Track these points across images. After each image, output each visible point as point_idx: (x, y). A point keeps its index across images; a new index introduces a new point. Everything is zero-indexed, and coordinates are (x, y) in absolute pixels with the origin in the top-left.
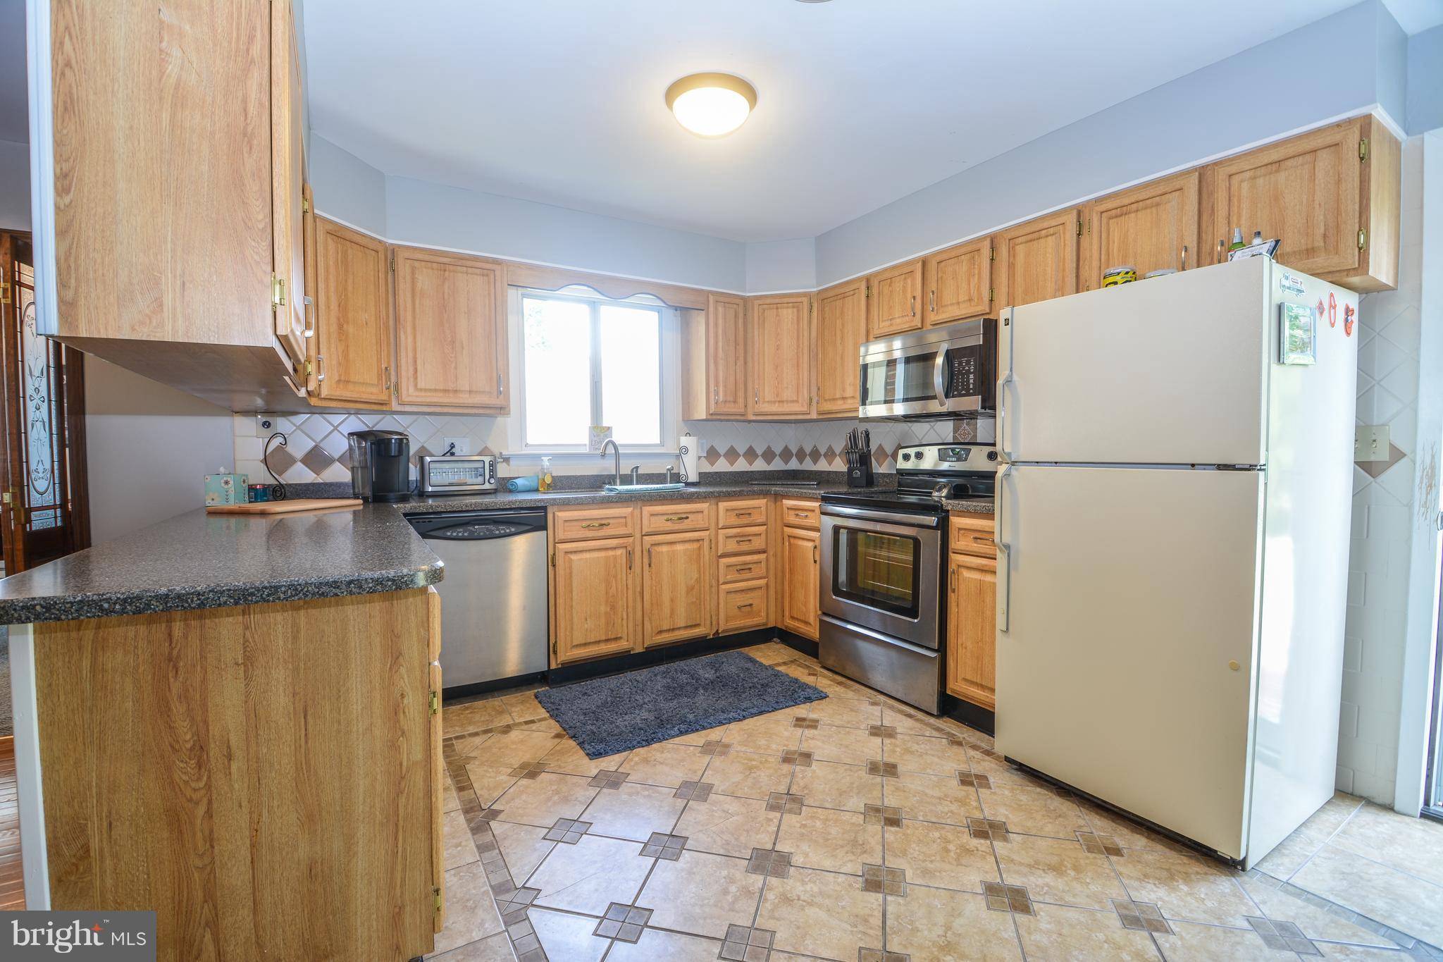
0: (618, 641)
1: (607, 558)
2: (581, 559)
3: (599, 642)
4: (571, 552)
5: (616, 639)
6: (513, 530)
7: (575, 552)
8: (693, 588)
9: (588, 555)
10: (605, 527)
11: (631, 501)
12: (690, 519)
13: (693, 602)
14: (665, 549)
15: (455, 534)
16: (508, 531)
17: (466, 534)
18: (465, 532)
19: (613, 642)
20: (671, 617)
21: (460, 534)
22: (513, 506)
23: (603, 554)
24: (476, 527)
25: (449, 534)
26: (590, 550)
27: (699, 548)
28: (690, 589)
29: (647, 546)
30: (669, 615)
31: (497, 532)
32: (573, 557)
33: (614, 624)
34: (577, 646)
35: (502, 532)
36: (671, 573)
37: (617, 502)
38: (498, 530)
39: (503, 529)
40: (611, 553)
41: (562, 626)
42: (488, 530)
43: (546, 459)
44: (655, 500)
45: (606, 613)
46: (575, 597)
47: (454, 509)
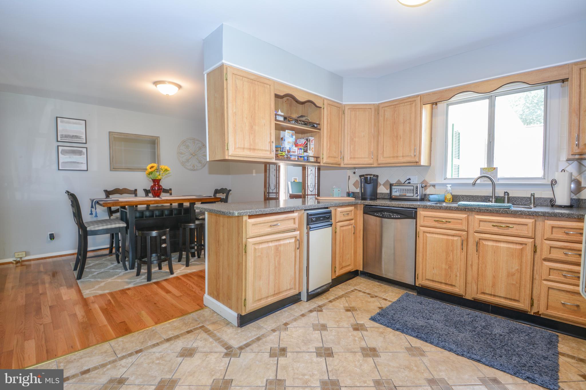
0: (453, 287)
1: (447, 240)
2: (432, 237)
3: (441, 283)
4: (427, 232)
5: (452, 285)
6: (399, 216)
7: (429, 233)
8: (513, 275)
9: (436, 236)
10: (448, 223)
11: (465, 211)
12: (514, 228)
13: (513, 284)
14: (490, 243)
15: (377, 215)
16: (397, 217)
17: (381, 215)
18: (381, 214)
19: (450, 286)
20: (492, 287)
21: (379, 215)
22: (400, 206)
23: (445, 237)
24: (385, 213)
25: (375, 214)
26: (438, 234)
27: (522, 250)
28: (510, 275)
29: (477, 240)
30: (491, 285)
31: (393, 216)
32: (428, 235)
33: (450, 276)
34: (428, 280)
35: (395, 217)
36: (494, 259)
37: (455, 210)
38: (393, 215)
39: (395, 216)
40: (450, 238)
41: (421, 267)
42: (389, 214)
43: (449, 186)
44: (483, 212)
45: (445, 269)
46: (428, 255)
47: (377, 205)
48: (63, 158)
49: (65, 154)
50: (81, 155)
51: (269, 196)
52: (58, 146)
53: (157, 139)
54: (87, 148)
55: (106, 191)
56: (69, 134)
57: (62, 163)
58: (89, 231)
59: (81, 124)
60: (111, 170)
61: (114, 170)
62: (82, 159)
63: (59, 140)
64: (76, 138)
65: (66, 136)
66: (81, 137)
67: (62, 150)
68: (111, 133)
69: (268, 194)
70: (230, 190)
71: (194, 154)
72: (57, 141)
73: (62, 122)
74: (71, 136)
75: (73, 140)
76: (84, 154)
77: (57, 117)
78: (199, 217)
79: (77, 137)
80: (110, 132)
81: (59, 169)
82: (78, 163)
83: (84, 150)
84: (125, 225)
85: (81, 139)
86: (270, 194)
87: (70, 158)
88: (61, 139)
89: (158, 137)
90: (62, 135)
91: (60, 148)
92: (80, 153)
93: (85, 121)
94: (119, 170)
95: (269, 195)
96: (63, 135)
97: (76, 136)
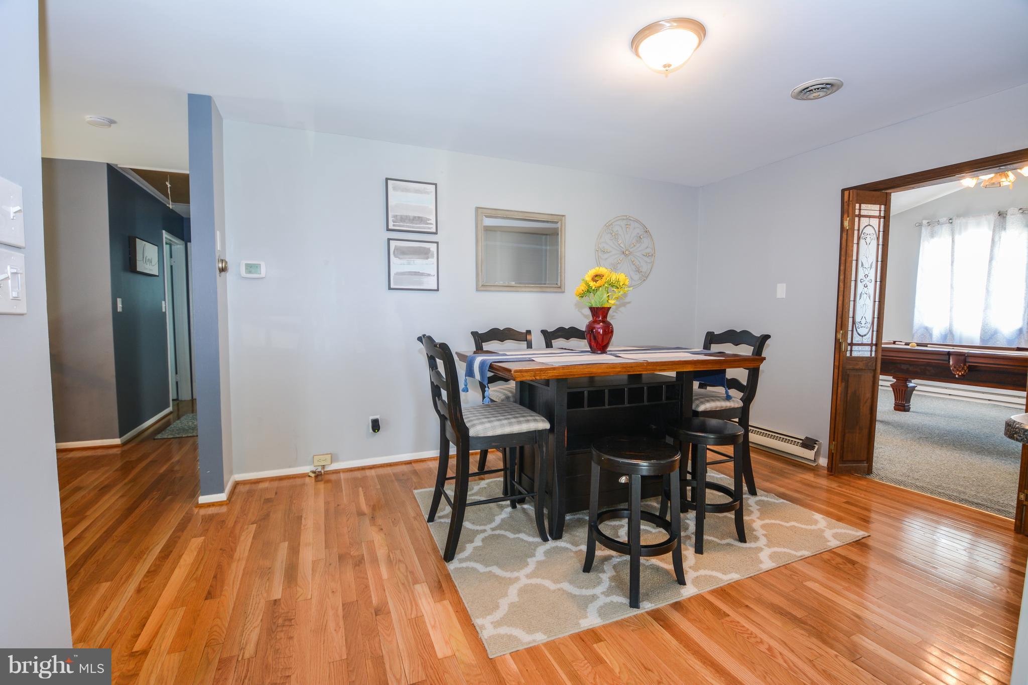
48: (399, 265)
49: (401, 257)
50: (427, 258)
51: (851, 354)
52: (389, 240)
53: (561, 220)
54: (437, 243)
55: (474, 334)
56: (407, 215)
57: (395, 274)
58: (473, 437)
59: (427, 193)
60: (477, 290)
61: (482, 289)
62: (427, 266)
63: (391, 227)
64: (420, 223)
65: (403, 219)
66: (429, 220)
67: (396, 248)
68: (480, 210)
69: (849, 348)
70: (767, 337)
71: (627, 253)
72: (388, 230)
73: (395, 189)
74: (411, 218)
75: (413, 227)
76: (433, 257)
77: (387, 179)
78: (698, 406)
79: (420, 220)
80: (477, 209)
81: (390, 288)
82: (422, 274)
83: (433, 247)
84: (547, 426)
85: (428, 224)
86: (855, 348)
87: (409, 264)
88: (394, 225)
89: (563, 216)
90: (395, 216)
91: (393, 244)
92: (425, 254)
93: (436, 185)
94: (493, 288)
95: (851, 351)
96: (397, 216)
97: (419, 217)
